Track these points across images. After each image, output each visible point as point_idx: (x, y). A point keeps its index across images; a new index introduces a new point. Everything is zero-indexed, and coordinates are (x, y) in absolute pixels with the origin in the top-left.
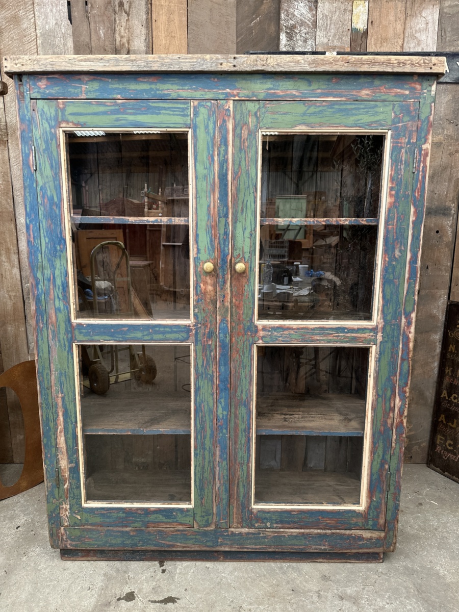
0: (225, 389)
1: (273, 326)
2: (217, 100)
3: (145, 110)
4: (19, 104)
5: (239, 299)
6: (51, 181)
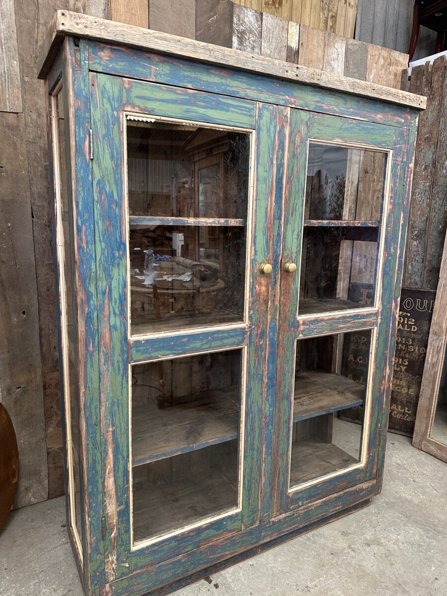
0: (272, 386)
1: (310, 319)
2: (278, 105)
3: (215, 105)
4: (73, 75)
5: (286, 297)
6: (111, 174)
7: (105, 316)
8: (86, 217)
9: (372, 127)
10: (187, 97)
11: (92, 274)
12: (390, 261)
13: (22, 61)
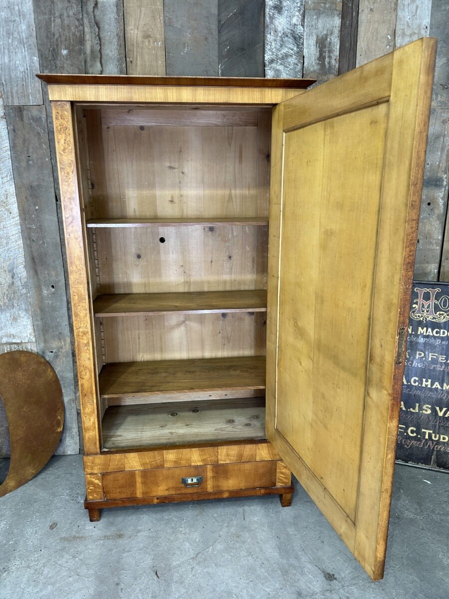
13: (41, 56)
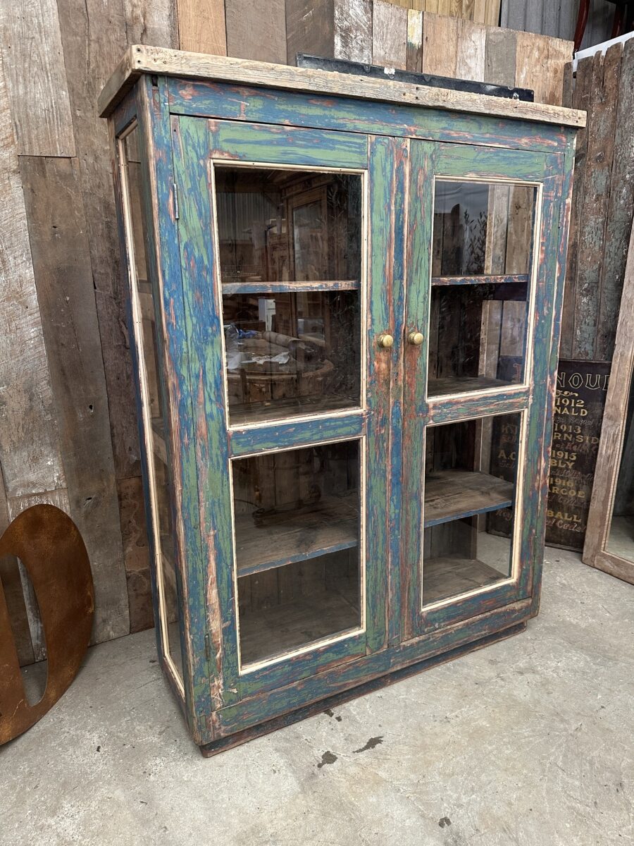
0: (397, 484)
1: (442, 402)
2: (394, 137)
3: (318, 143)
4: (153, 119)
5: (411, 376)
6: (199, 235)
7: (200, 404)
8: (174, 287)
9: (515, 155)
10: (285, 136)
11: (184, 354)
12: (543, 327)
13: (72, 91)
